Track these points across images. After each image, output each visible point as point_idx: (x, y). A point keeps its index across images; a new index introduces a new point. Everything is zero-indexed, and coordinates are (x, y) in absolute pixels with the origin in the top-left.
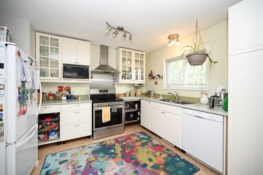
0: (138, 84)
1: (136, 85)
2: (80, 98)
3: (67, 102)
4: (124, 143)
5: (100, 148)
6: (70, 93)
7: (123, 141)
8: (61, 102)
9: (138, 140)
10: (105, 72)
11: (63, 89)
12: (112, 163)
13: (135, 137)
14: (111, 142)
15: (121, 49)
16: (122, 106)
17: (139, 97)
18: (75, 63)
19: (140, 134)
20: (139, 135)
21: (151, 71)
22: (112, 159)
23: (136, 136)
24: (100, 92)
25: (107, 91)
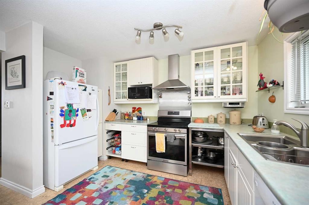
0: (228, 104)
1: (225, 103)
2: (148, 119)
3: (138, 122)
4: (168, 190)
5: (140, 180)
6: (141, 114)
7: (170, 187)
8: (132, 122)
9: (193, 197)
10: (167, 89)
11: (136, 109)
12: (127, 204)
13: (195, 191)
14: (157, 180)
15: (194, 52)
16: (184, 136)
17: (221, 126)
18: (139, 83)
19: (209, 191)
20: (207, 191)
21: (261, 76)
22: (132, 199)
23: (199, 189)
24: (168, 114)
25: (178, 113)
